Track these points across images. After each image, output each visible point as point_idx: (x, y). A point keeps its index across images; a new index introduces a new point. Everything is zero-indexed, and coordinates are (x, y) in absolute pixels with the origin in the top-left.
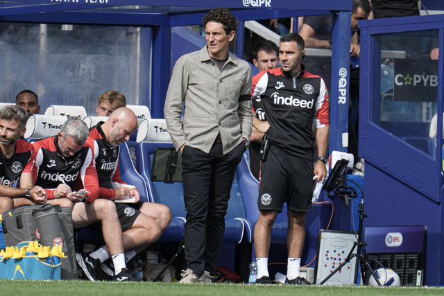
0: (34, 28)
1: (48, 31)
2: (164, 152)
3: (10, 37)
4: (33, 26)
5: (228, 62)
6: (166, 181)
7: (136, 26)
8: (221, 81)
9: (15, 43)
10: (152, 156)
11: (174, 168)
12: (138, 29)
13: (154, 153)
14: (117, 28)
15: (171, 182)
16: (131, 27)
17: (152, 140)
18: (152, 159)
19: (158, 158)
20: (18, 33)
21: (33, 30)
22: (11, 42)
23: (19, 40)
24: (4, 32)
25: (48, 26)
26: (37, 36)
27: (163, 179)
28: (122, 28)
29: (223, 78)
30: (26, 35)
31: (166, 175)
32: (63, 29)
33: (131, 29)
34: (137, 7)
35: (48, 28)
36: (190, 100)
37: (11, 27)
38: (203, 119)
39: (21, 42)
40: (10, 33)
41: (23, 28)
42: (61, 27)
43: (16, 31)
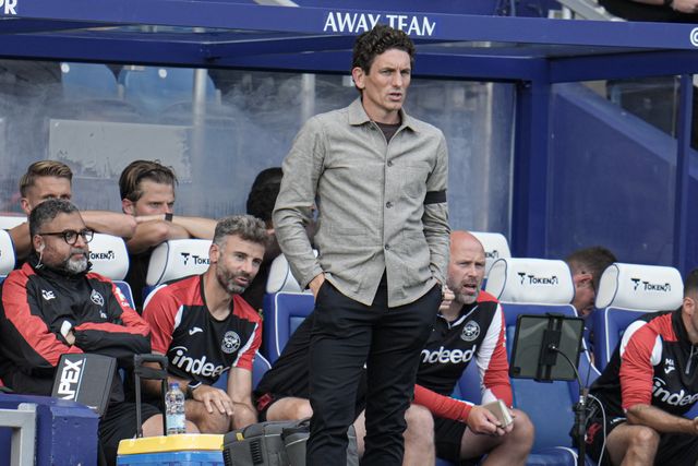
0: (290, 81)
1: (317, 88)
2: (537, 323)
3: (244, 97)
4: (288, 78)
5: (403, 127)
6: (537, 379)
7: (484, 80)
8: (390, 163)
9: (254, 111)
10: (513, 329)
11: (555, 352)
12: (490, 86)
13: (517, 323)
14: (449, 83)
15: (548, 379)
16: (476, 83)
17: (514, 299)
18: (512, 336)
19: (523, 334)
20: (259, 89)
21: (288, 85)
22: (247, 108)
23: (260, 103)
24: (233, 88)
25: (316, 78)
26: (294, 98)
27: (534, 374)
28: (458, 83)
29: (393, 158)
30: (275, 93)
31: (539, 365)
32: (345, 84)
33: (475, 87)
34: (487, 45)
35: (316, 82)
36: (330, 201)
37: (247, 78)
38: (354, 238)
39: (265, 107)
40: (244, 89)
41: (270, 82)
42: (341, 80)
43: (255, 87)
